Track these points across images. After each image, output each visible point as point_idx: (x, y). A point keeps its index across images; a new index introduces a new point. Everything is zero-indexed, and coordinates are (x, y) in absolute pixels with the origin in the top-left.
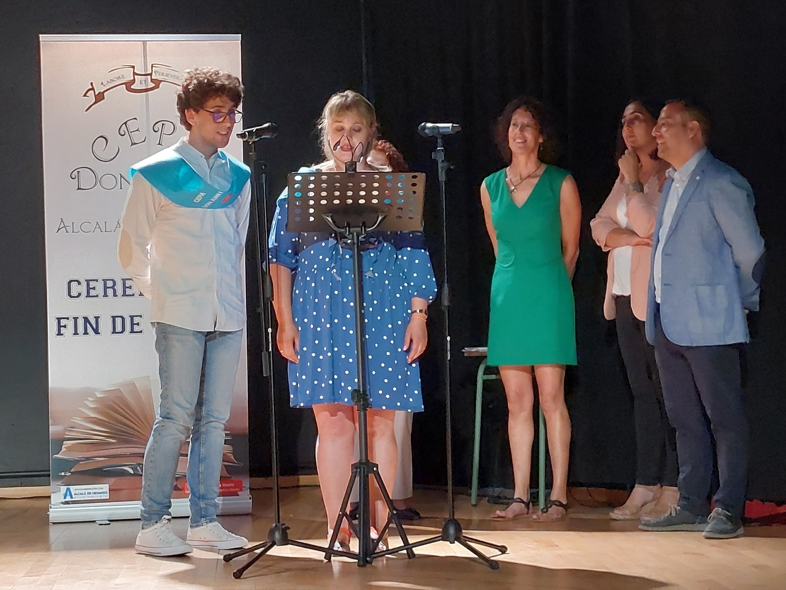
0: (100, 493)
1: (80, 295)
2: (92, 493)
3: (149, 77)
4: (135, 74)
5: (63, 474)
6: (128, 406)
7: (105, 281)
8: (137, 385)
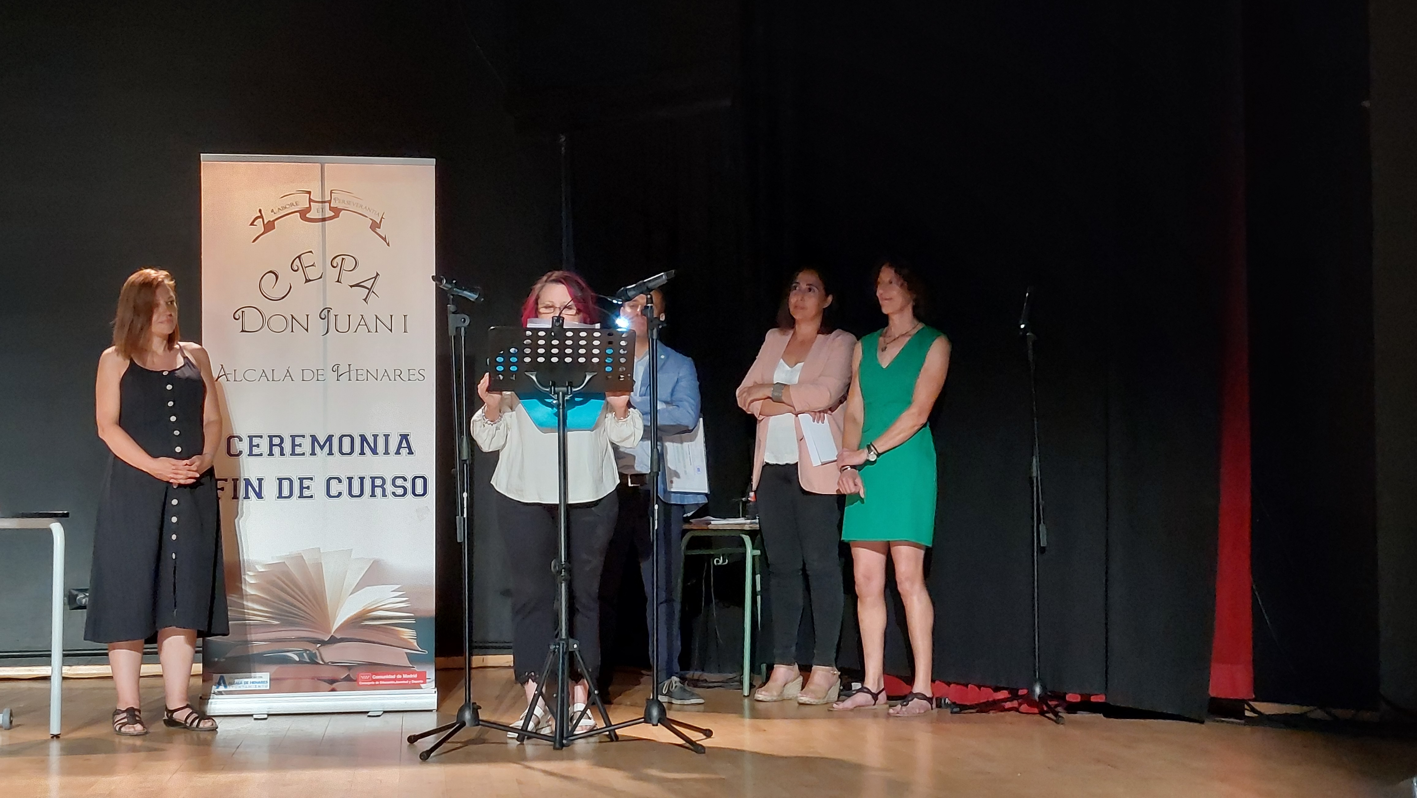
0: (259, 683)
2: (249, 683)
4: (310, 200)
8: (304, 558)
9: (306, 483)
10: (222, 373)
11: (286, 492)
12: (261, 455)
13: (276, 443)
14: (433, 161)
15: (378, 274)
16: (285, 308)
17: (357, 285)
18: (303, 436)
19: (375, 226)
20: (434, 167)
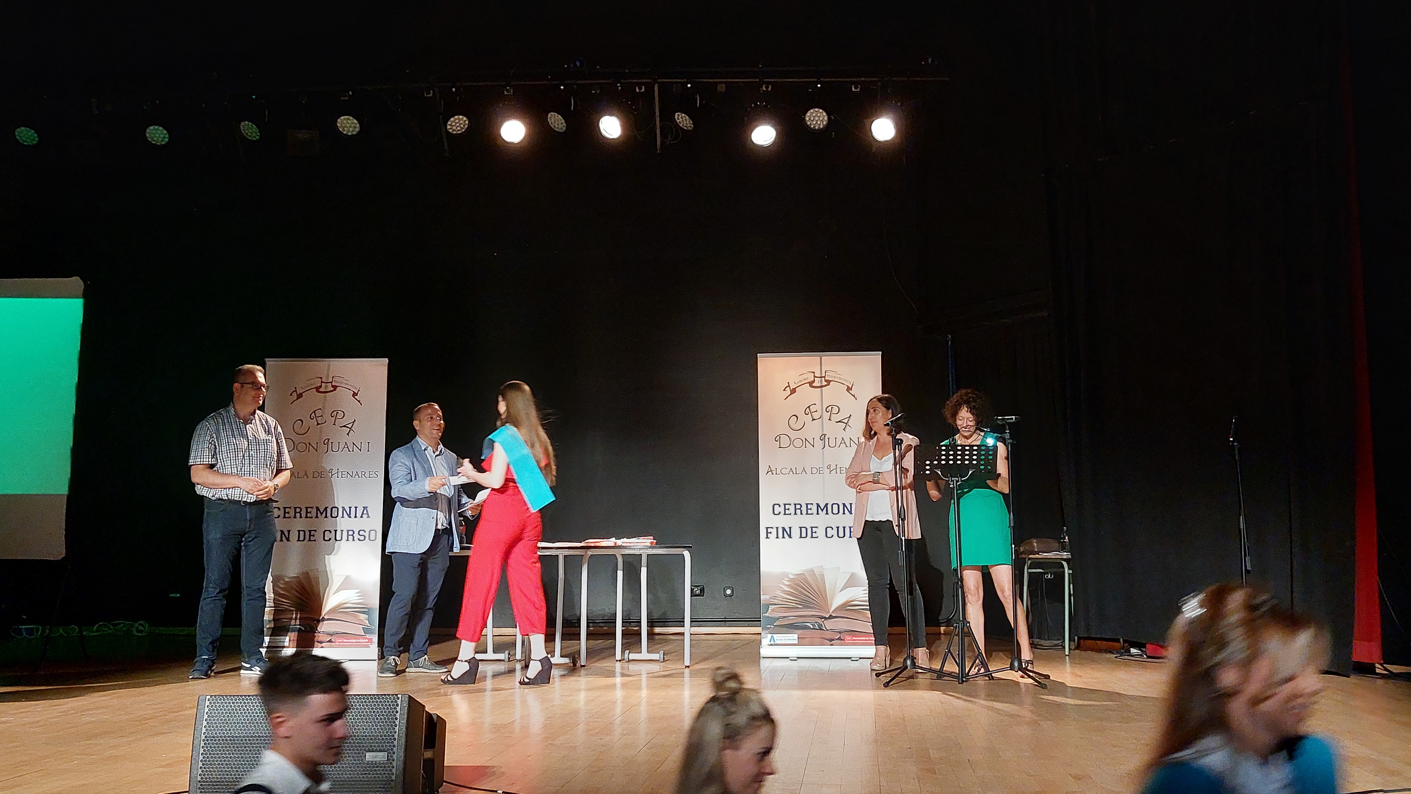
1: (780, 513)
3: (823, 378)
4: (815, 377)
5: (769, 626)
6: (808, 584)
7: (795, 504)
9: (814, 530)
10: (770, 470)
11: (804, 535)
12: (790, 514)
13: (798, 508)
14: (881, 352)
15: (851, 415)
16: (802, 434)
17: (839, 422)
18: (812, 504)
19: (849, 389)
20: (880, 356)
